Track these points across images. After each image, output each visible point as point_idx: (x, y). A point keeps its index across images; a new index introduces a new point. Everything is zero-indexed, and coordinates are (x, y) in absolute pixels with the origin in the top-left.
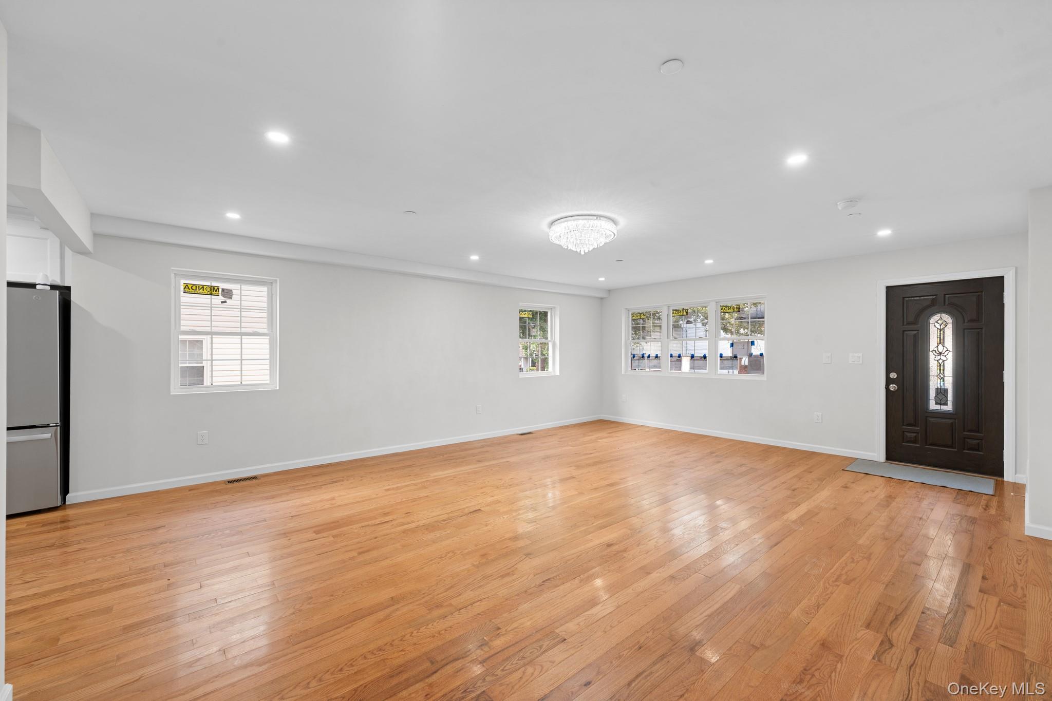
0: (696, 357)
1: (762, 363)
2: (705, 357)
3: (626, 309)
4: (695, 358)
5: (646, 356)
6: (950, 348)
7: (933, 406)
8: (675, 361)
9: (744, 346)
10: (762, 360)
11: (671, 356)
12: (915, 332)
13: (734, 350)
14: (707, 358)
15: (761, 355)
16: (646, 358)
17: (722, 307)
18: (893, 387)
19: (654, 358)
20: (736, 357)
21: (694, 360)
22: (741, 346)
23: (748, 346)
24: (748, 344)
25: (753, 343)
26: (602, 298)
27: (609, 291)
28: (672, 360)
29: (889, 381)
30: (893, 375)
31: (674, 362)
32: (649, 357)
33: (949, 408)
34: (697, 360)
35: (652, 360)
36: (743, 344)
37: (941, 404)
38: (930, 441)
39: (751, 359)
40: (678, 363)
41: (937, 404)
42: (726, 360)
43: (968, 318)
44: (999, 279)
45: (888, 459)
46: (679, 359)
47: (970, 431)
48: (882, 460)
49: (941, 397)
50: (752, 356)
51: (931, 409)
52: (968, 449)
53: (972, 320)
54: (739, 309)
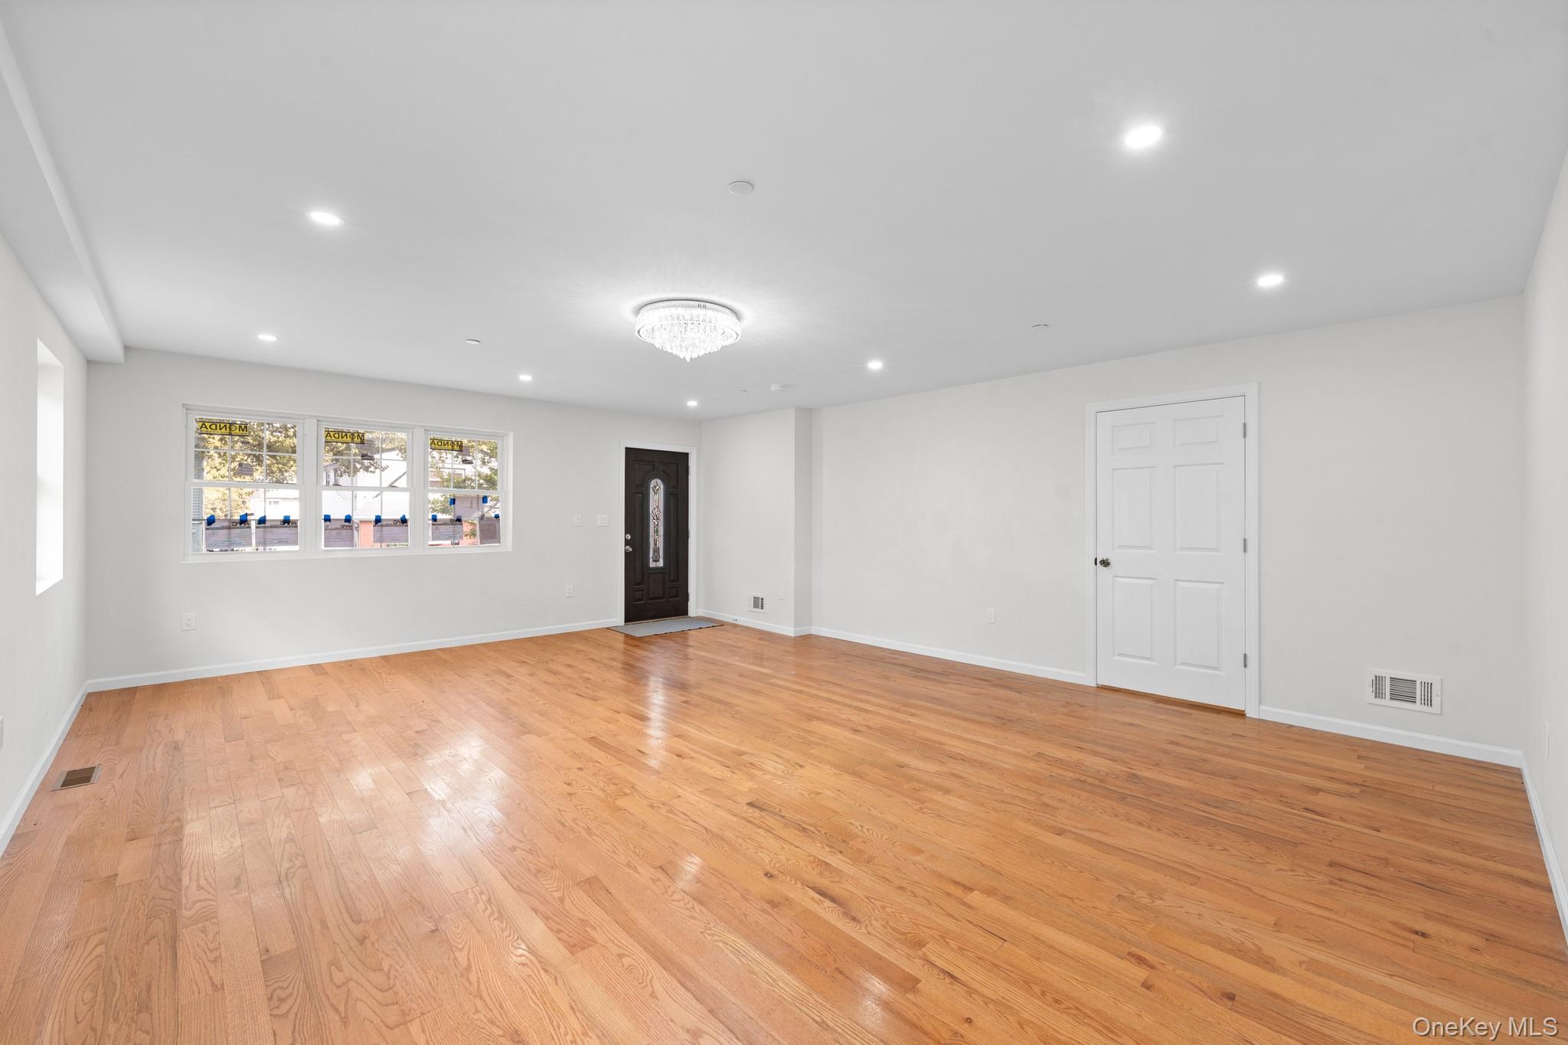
0: (385, 520)
1: (497, 529)
2: (404, 521)
3: (181, 405)
4: (383, 523)
5: (253, 519)
6: (662, 511)
7: (652, 565)
8: (338, 529)
9: (472, 503)
10: (498, 525)
11: (327, 519)
12: (641, 495)
13: (457, 509)
14: (409, 523)
15: (497, 517)
16: (253, 524)
17: (430, 439)
18: (629, 548)
19: (279, 523)
20: (458, 520)
21: (382, 526)
22: (467, 504)
23: (478, 503)
24: (478, 500)
25: (485, 499)
26: (101, 363)
27: (128, 349)
28: (331, 527)
29: (627, 543)
30: (629, 537)
31: (335, 532)
32: (262, 521)
33: (661, 564)
34: (386, 525)
35: (271, 527)
36: (469, 501)
37: (656, 561)
38: (651, 596)
39: (483, 522)
40: (344, 532)
41: (654, 561)
42: (444, 524)
43: (672, 485)
44: (686, 455)
45: (626, 622)
46: (347, 524)
47: (672, 581)
48: (623, 623)
49: (656, 554)
50: (485, 519)
51: (651, 566)
52: (671, 597)
53: (673, 487)
54: (461, 446)
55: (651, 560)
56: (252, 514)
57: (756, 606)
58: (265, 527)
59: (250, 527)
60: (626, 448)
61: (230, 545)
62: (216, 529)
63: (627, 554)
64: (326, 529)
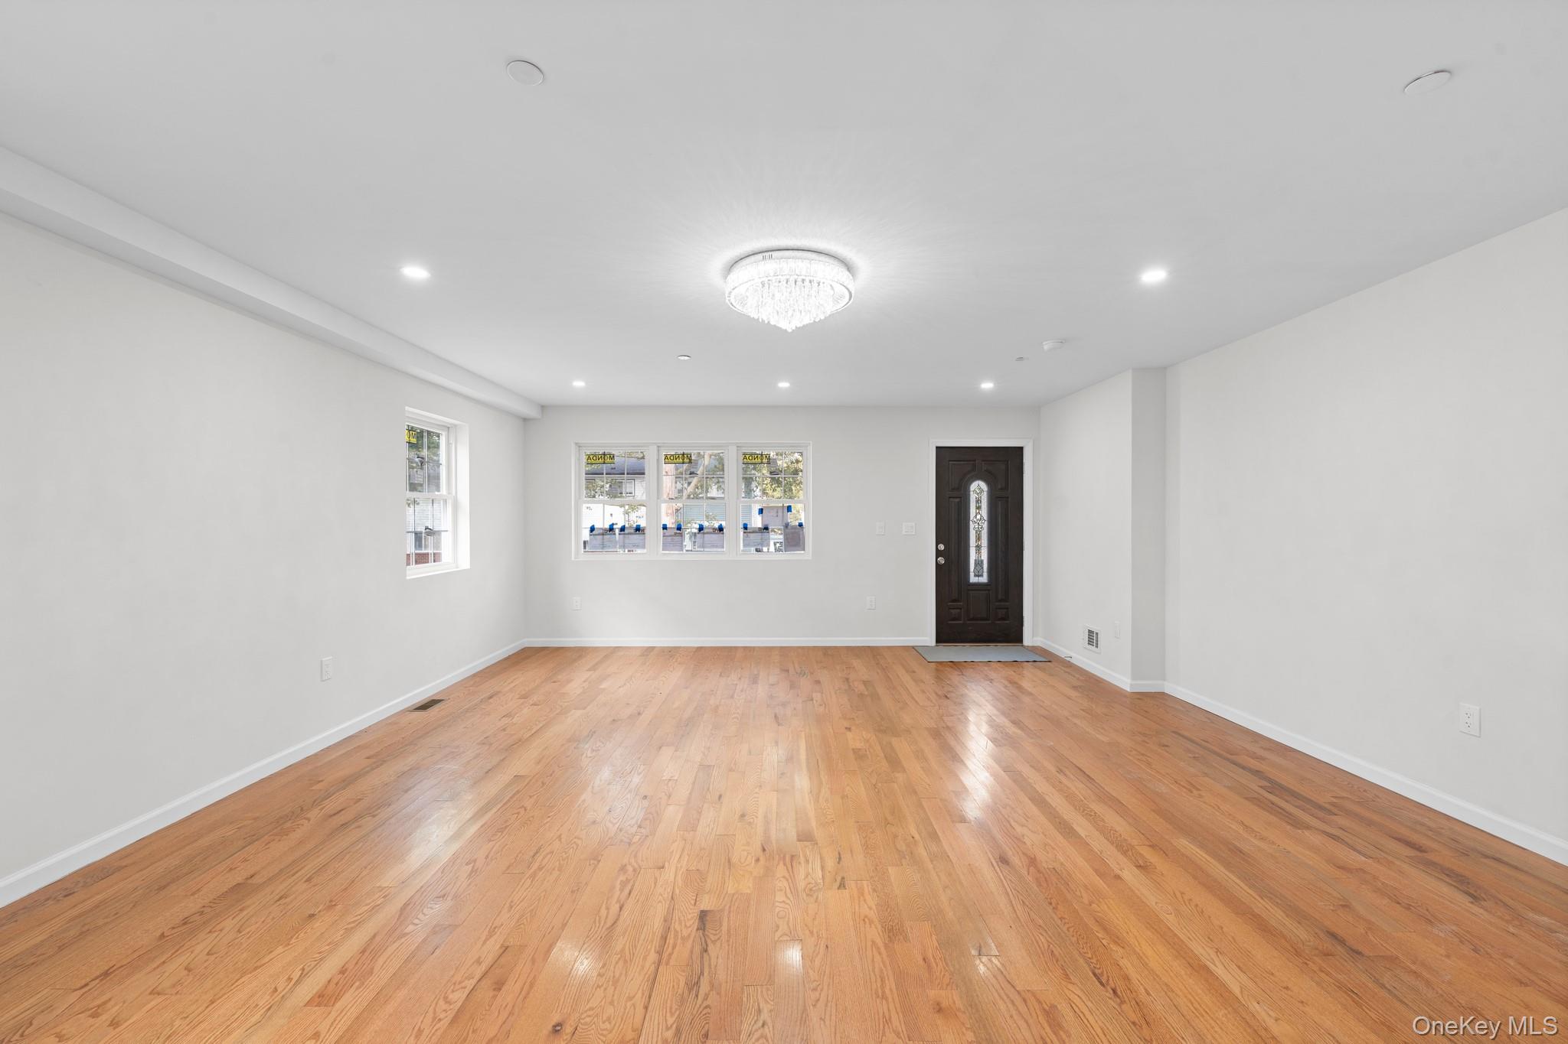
0: (706, 528)
1: (801, 536)
2: (721, 529)
3: (576, 444)
4: (705, 531)
5: (617, 527)
6: (986, 518)
7: (973, 579)
8: (672, 535)
9: (777, 512)
10: (801, 533)
11: (665, 527)
12: (958, 500)
13: (764, 518)
15: (801, 525)
16: (617, 531)
17: (745, 454)
18: (941, 560)
19: (633, 531)
20: (766, 528)
21: (704, 533)
22: (773, 513)
23: (783, 512)
24: (783, 509)
25: (789, 509)
26: (525, 420)
27: (543, 408)
28: (667, 534)
29: (938, 553)
30: (942, 547)
31: (670, 538)
32: (623, 529)
33: (984, 579)
34: (707, 533)
35: (629, 534)
36: (775, 510)
37: (978, 576)
38: (971, 616)
39: (787, 531)
40: (677, 538)
41: (975, 576)
42: (753, 532)
43: (999, 487)
44: (1020, 450)
45: (938, 641)
46: (679, 531)
47: (1000, 601)
48: (933, 643)
49: (978, 568)
50: (789, 527)
51: (971, 581)
52: (999, 620)
53: (1001, 489)
54: (769, 459)
55: (972, 574)
56: (616, 524)
57: (1090, 642)
58: (624, 534)
59: (615, 534)
60: (937, 447)
61: (603, 548)
62: (596, 535)
63: (939, 567)
64: (664, 536)
